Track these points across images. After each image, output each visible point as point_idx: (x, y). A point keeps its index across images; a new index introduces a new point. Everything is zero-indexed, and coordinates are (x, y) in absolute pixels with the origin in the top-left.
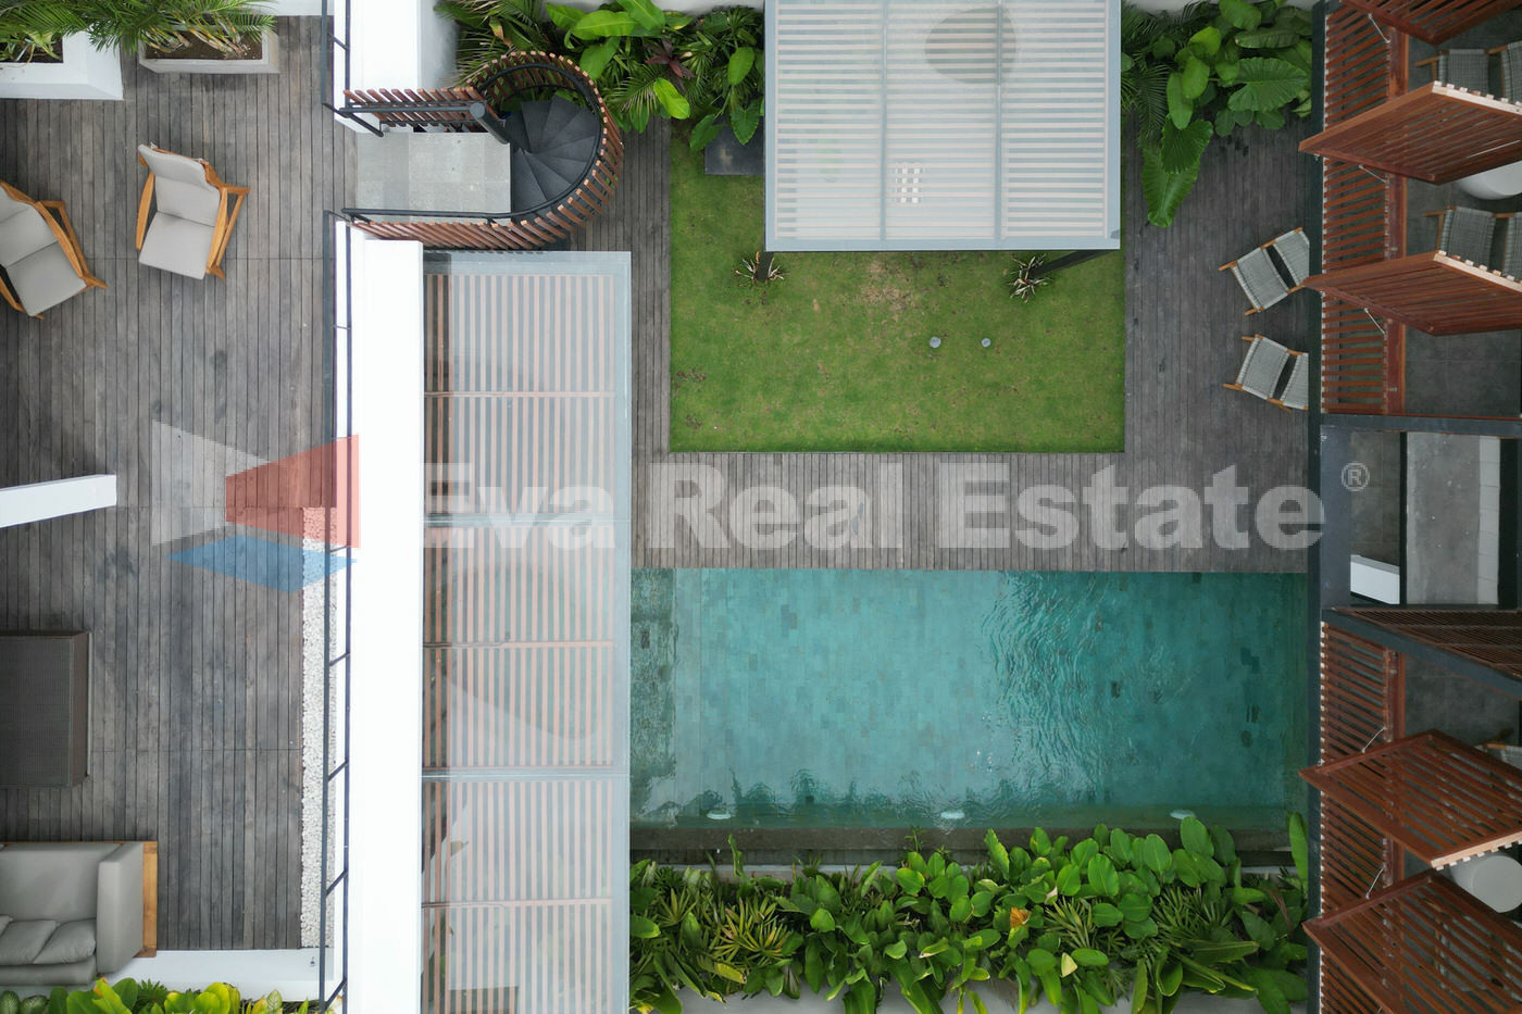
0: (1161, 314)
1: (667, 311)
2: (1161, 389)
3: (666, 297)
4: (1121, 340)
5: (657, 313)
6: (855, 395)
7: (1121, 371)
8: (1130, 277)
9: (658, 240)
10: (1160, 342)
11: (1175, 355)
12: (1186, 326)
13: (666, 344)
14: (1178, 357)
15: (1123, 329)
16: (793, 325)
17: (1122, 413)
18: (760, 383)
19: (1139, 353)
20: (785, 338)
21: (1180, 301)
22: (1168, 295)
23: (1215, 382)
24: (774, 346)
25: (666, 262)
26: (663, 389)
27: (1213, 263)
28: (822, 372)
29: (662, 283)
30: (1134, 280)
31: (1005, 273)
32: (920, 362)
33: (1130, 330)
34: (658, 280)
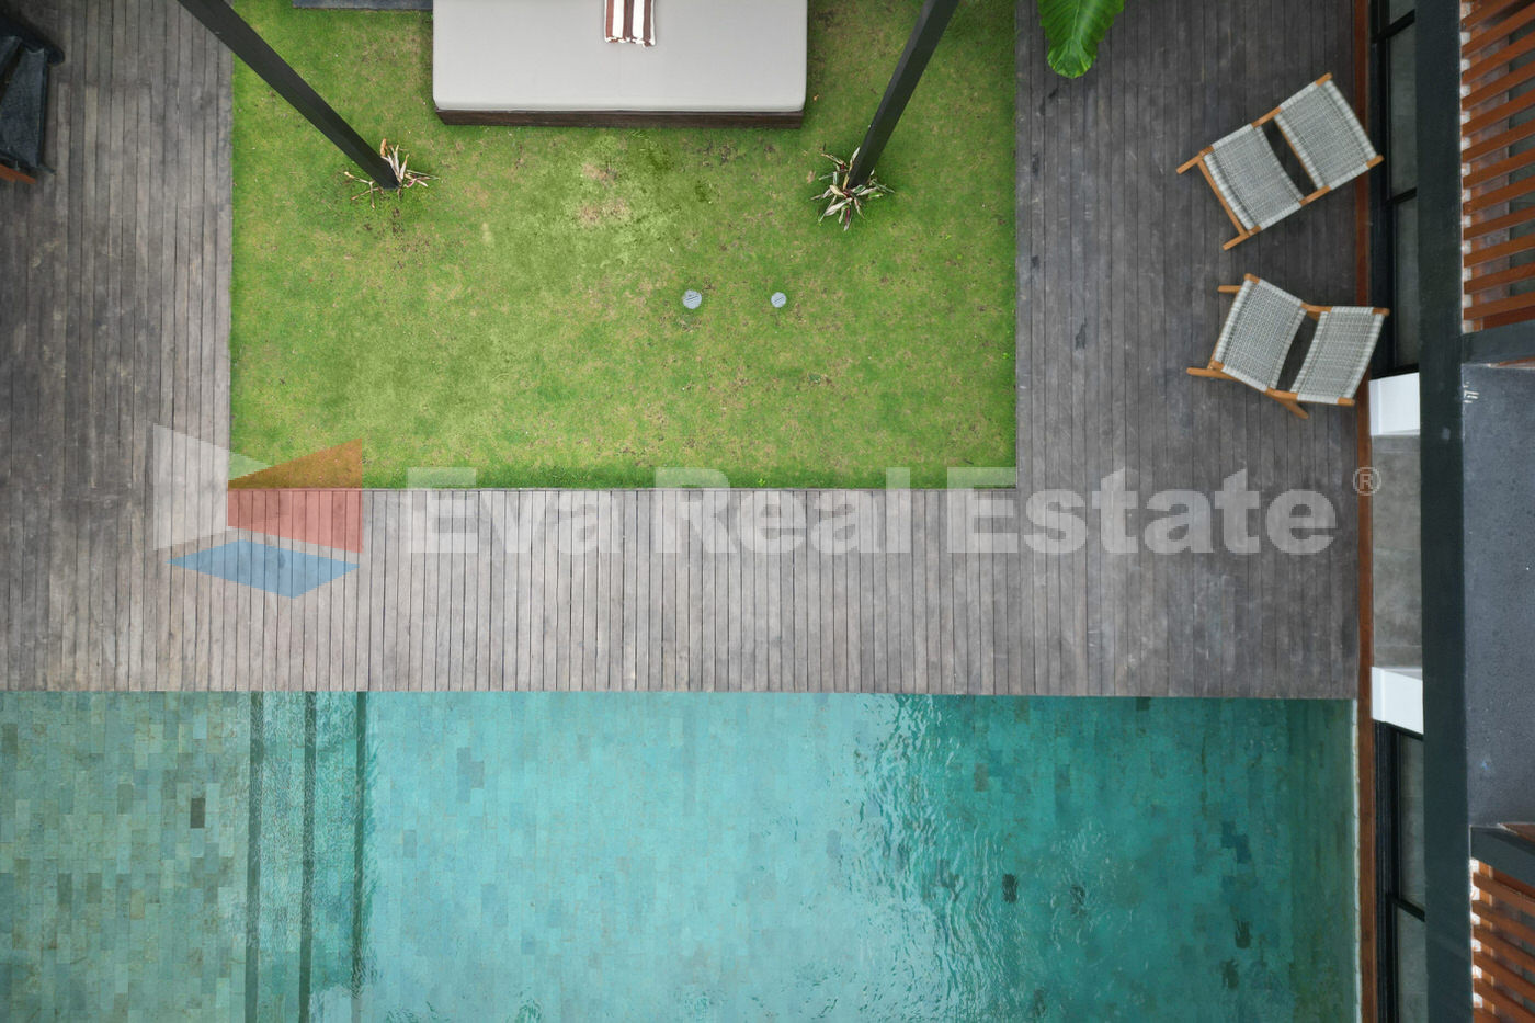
0: (1078, 249)
1: (225, 241)
2: (1079, 378)
3: (225, 218)
4: (1010, 294)
5: (208, 247)
6: (556, 391)
7: (1011, 347)
8: (1023, 185)
9: (212, 121)
10: (1077, 298)
11: (1101, 319)
12: (1121, 268)
13: (224, 300)
14: (1109, 323)
15: (1012, 274)
16: (446, 268)
17: (1011, 420)
18: (390, 368)
19: (1042, 316)
20: (434, 291)
21: (1111, 227)
22: (1089, 216)
23: (1172, 365)
24: (414, 305)
25: (225, 158)
26: (218, 377)
27: (1167, 161)
28: (497, 350)
29: (218, 194)
30: (1032, 191)
31: (809, 179)
32: (667, 334)
33: (1024, 277)
34: (211, 190)
